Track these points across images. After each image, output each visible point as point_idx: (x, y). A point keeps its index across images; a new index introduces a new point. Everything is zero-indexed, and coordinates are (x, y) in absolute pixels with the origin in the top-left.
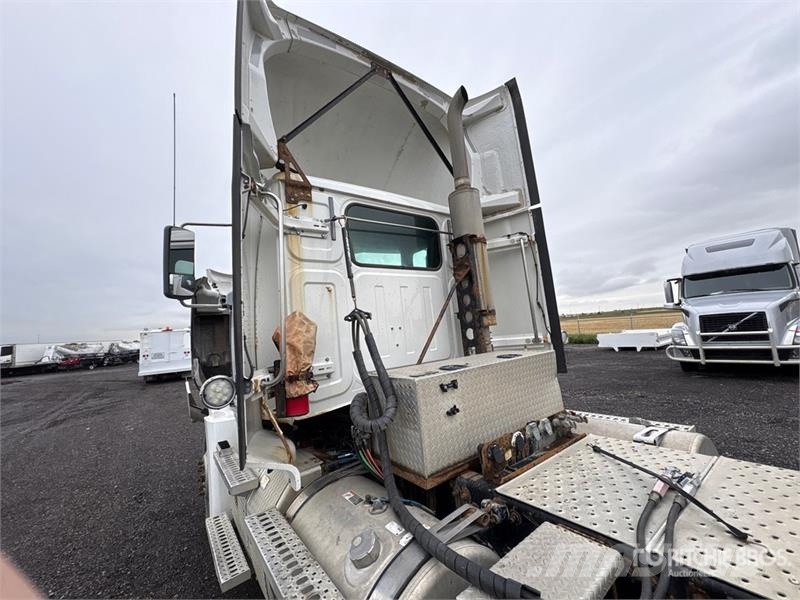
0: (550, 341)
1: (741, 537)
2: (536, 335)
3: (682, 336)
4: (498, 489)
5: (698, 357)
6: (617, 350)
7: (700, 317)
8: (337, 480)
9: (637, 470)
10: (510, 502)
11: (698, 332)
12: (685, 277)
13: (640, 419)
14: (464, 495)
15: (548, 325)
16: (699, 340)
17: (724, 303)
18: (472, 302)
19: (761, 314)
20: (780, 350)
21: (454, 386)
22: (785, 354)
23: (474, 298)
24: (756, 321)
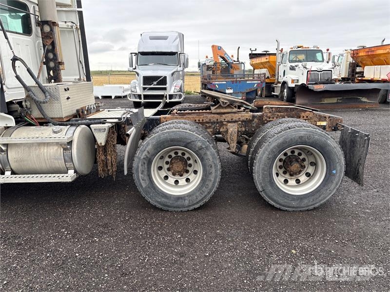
0: (85, 79)
2: (80, 77)
3: (135, 87)
5: (141, 99)
6: (100, 98)
7: (144, 77)
11: (142, 85)
12: (139, 52)
15: (85, 73)
16: (142, 89)
17: (153, 70)
18: (53, 57)
19: (165, 77)
20: (169, 95)
21: (68, 90)
22: (171, 97)
23: (55, 55)
24: (163, 81)
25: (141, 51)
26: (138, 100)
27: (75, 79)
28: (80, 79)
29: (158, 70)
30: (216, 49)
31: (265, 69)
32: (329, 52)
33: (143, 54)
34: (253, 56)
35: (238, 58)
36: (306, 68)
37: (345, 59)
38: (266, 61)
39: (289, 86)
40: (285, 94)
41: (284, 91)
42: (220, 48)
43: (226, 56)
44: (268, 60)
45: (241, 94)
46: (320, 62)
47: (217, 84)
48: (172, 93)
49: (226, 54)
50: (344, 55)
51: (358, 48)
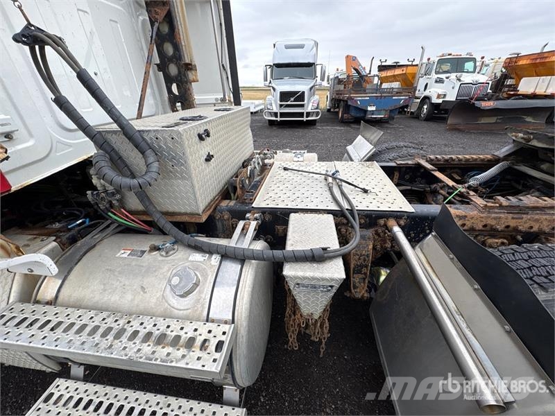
0: (232, 100)
1: (365, 191)
2: (224, 96)
3: (271, 105)
4: (253, 205)
5: (277, 117)
7: (281, 92)
8: (95, 246)
9: (311, 175)
10: (263, 211)
11: (279, 102)
12: (274, 64)
13: (288, 150)
14: (226, 217)
15: (231, 87)
16: (278, 106)
17: (290, 84)
18: (174, 53)
19: (303, 93)
20: (307, 113)
21: (208, 135)
22: (308, 114)
23: (177, 47)
24: (300, 97)
25: (276, 62)
26: (274, 118)
27: (217, 99)
28: (223, 100)
29: (295, 84)
30: (351, 60)
31: (398, 83)
32: (483, 60)
33: (279, 66)
34: (382, 68)
35: (370, 71)
36: (459, 80)
37: (491, 70)
38: (401, 72)
39: (433, 102)
40: (425, 110)
41: (422, 107)
42: (354, 59)
43: (360, 69)
44: (404, 72)
45: (383, 112)
46: (471, 72)
47: (359, 100)
48: (309, 110)
49: (360, 65)
50: (491, 65)
51: (510, 56)
